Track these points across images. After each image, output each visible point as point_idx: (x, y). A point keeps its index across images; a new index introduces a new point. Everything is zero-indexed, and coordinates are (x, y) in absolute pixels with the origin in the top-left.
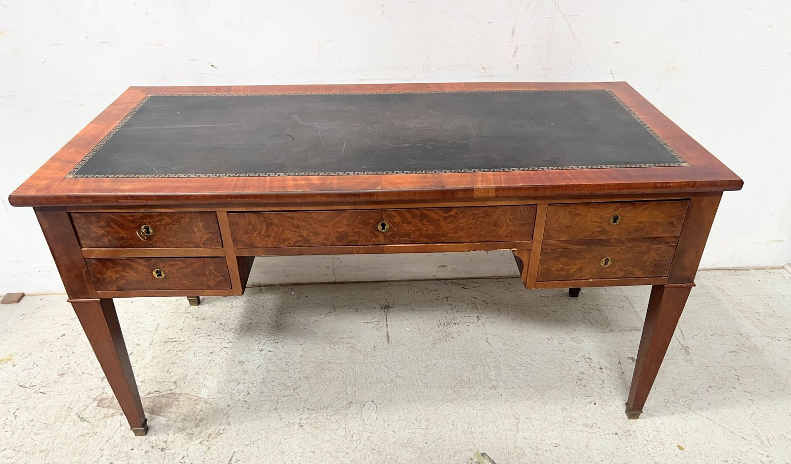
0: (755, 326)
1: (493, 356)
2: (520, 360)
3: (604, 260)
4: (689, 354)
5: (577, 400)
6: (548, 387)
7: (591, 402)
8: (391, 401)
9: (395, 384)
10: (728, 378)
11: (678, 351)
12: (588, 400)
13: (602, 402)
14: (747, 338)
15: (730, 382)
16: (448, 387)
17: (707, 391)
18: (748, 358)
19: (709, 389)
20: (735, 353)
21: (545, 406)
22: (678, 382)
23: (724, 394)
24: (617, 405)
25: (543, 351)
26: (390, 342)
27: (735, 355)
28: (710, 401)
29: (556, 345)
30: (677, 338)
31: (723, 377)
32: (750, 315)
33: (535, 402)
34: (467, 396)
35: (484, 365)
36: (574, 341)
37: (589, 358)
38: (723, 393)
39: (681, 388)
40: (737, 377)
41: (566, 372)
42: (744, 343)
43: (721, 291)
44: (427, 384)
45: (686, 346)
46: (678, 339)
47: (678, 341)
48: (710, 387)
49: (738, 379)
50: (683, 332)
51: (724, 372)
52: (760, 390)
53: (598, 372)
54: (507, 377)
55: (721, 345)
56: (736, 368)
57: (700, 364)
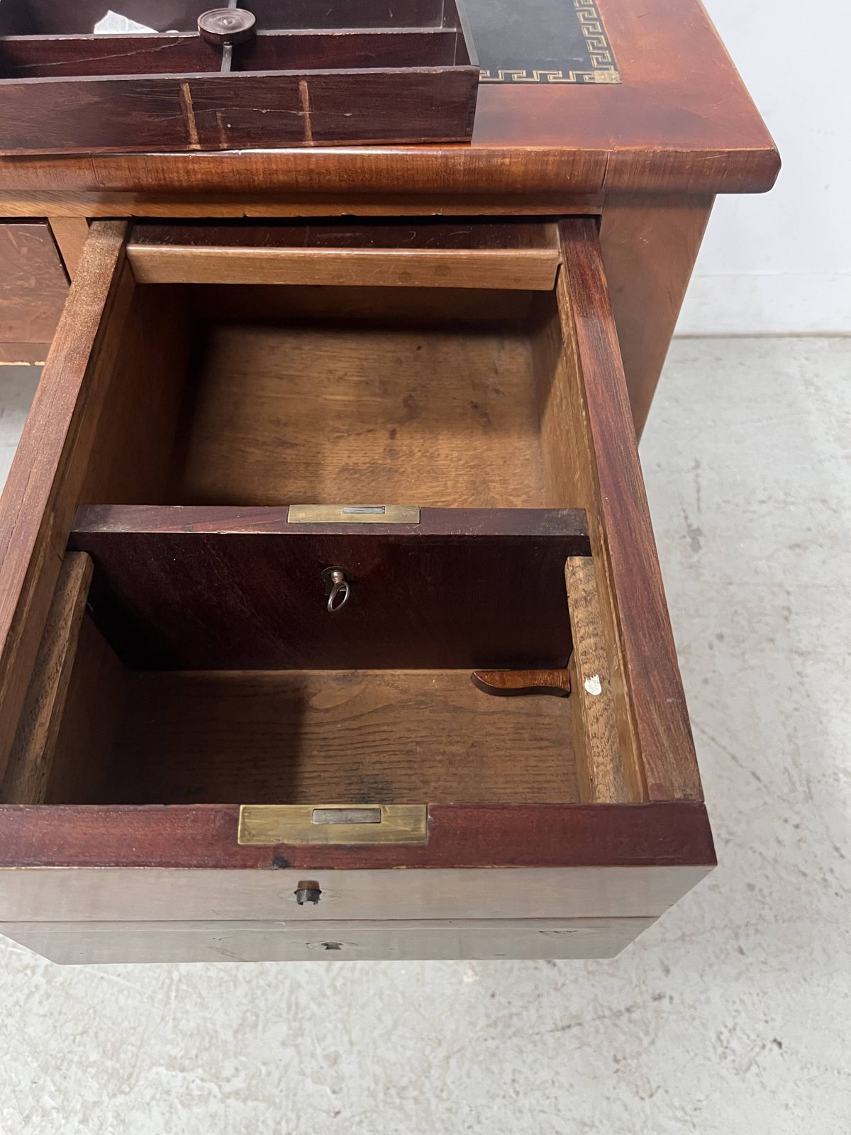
4: (696, 547)
10: (766, 615)
11: (677, 541)
14: (835, 512)
15: (767, 624)
17: (711, 647)
19: (715, 642)
20: (798, 550)
23: (747, 656)
27: (798, 555)
30: (685, 507)
31: (756, 610)
38: (744, 654)
40: (786, 613)
42: (825, 525)
43: (812, 390)
45: (698, 529)
46: (684, 511)
47: (683, 514)
48: (720, 637)
49: (786, 619)
50: (702, 493)
51: (761, 599)
55: (774, 527)
56: (791, 589)
57: (714, 576)
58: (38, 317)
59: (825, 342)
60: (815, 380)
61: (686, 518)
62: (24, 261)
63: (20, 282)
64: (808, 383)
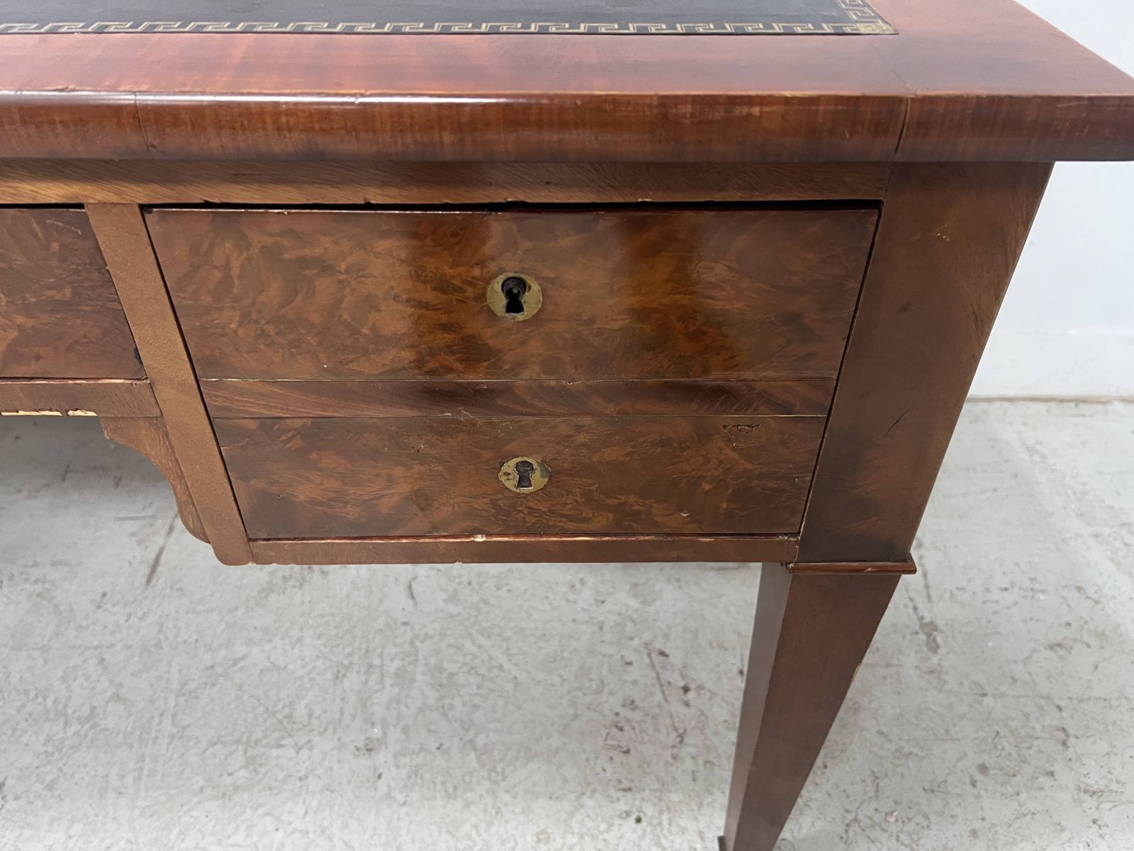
0: (1119, 565)
1: (409, 636)
2: (475, 650)
3: (510, 466)
4: (934, 647)
5: (590, 803)
6: (522, 754)
7: (628, 814)
8: (50, 790)
9: (93, 727)
10: (1037, 738)
11: (908, 637)
12: (622, 806)
13: (661, 812)
14: (1097, 602)
15: (1040, 751)
16: (238, 742)
17: (974, 784)
18: (1096, 667)
19: (978, 777)
20: (1061, 652)
21: (490, 824)
22: (893, 747)
23: (1023, 796)
24: (701, 826)
25: (546, 622)
26: (154, 581)
27: (1061, 657)
28: (978, 825)
29: (586, 606)
30: (912, 594)
31: (1023, 732)
32: (1107, 531)
33: (467, 805)
34: (281, 775)
35: (370, 666)
36: (636, 596)
37: (662, 653)
38: (1018, 794)
39: (899, 769)
40: (1062, 735)
41: (588, 699)
42: (1087, 618)
43: (1037, 459)
44: (185, 728)
45: (932, 622)
46: (912, 599)
47: (911, 605)
48: (983, 769)
49: (1064, 743)
50: (929, 577)
51: (1027, 716)
52: (1123, 784)
53: (676, 707)
54: (421, 710)
55: (1025, 621)
56: (1062, 704)
57: (961, 683)
58: (76, 342)
59: (1040, 407)
60: (1039, 447)
61: (915, 608)
62: (54, 262)
63: (49, 293)
64: (1030, 451)
